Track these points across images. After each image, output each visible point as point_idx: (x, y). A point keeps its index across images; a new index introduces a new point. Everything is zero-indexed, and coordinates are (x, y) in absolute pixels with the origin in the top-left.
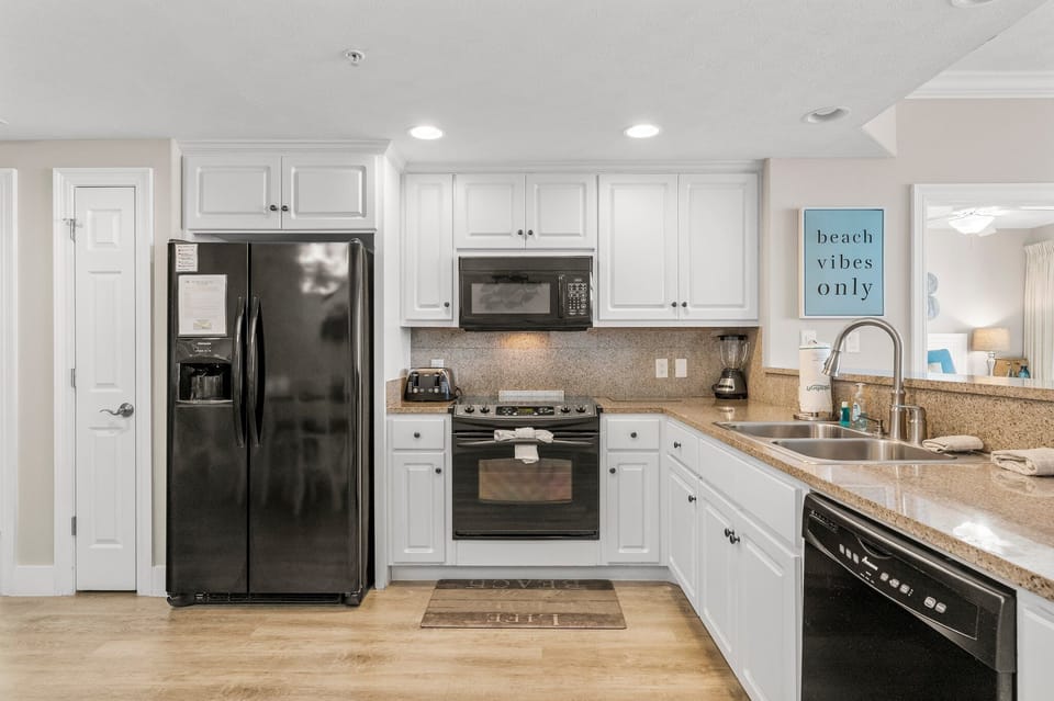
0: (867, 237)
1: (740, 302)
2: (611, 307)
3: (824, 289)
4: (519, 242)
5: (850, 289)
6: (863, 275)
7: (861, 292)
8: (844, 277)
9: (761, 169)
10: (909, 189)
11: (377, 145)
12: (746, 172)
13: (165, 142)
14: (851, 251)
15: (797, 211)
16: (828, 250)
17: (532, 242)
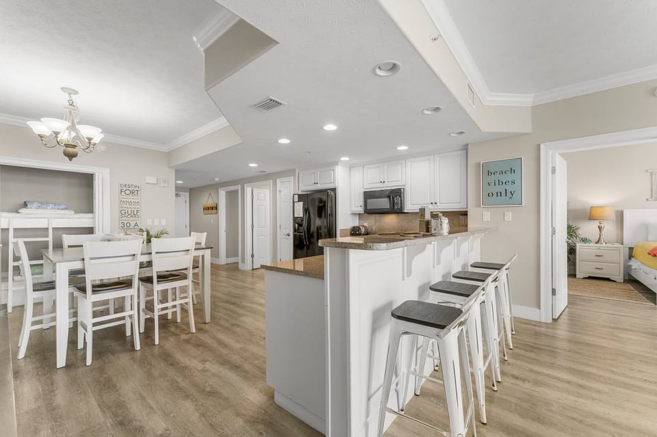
0: (512, 171)
1: (459, 201)
2: (410, 206)
3: (491, 195)
4: (381, 185)
5: (503, 194)
6: (510, 188)
7: (509, 195)
8: (501, 189)
9: (466, 148)
10: (539, 145)
11: (336, 163)
12: (459, 150)
13: (294, 170)
14: (503, 178)
15: (480, 164)
16: (493, 178)
17: (385, 185)
